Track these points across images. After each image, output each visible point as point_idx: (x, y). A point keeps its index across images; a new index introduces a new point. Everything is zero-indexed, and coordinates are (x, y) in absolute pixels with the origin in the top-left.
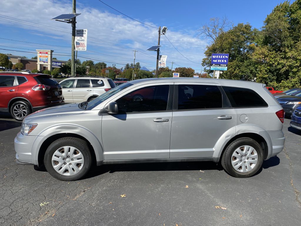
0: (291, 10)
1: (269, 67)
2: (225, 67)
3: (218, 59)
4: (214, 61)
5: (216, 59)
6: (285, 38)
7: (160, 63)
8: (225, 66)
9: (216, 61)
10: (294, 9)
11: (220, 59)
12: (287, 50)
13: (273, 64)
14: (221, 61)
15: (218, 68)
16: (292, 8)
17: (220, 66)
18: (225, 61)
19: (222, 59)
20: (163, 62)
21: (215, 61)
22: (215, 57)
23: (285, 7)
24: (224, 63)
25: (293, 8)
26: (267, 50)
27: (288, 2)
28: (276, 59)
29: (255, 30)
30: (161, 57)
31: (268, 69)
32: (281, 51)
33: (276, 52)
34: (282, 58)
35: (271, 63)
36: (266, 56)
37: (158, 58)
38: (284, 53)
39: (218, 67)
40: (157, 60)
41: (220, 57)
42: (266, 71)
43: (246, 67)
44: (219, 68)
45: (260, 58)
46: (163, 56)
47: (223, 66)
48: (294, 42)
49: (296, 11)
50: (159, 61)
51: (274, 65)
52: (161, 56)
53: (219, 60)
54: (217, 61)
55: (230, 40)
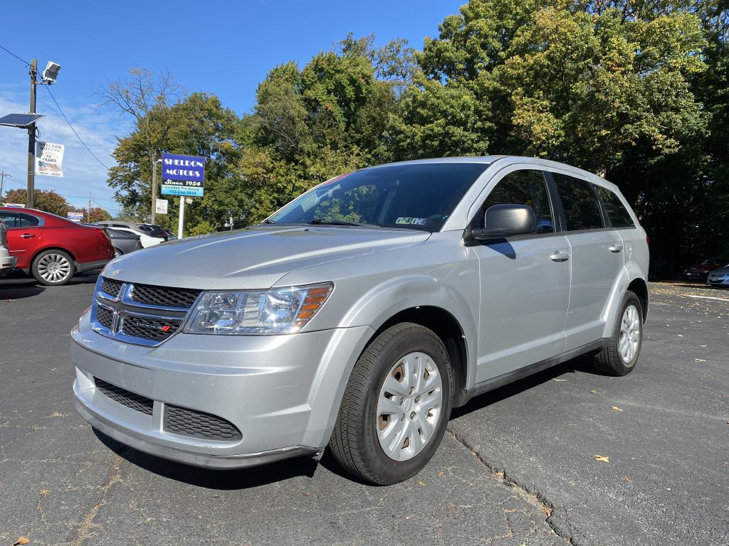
0: (303, 81)
1: (276, 195)
2: (197, 188)
3: (179, 168)
4: (168, 171)
5: (173, 167)
6: (301, 135)
7: (41, 164)
8: (197, 186)
9: (175, 173)
10: (310, 81)
11: (184, 168)
12: (308, 162)
13: (285, 188)
14: (188, 173)
15: (180, 190)
16: (305, 78)
17: (184, 185)
18: (198, 174)
19: (189, 168)
20: (51, 163)
21: (173, 172)
22: (171, 163)
23: (293, 73)
24: (194, 179)
25: (307, 77)
26: (269, 158)
27: (295, 63)
28: (289, 177)
29: (228, 112)
30: (42, 149)
31: (274, 198)
32: (297, 162)
33: (287, 164)
34: (300, 176)
35: (279, 185)
36: (270, 171)
37: (31, 150)
38: (301, 167)
39: (181, 187)
40: (29, 156)
41: (184, 163)
42: (272, 202)
43: (227, 192)
44: (183, 190)
45: (258, 174)
46: (49, 145)
47: (192, 186)
48: (316, 145)
49: (312, 84)
50: (37, 160)
51: (287, 191)
52: (42, 145)
53: (181, 171)
54: (177, 172)
55: (183, 127)
